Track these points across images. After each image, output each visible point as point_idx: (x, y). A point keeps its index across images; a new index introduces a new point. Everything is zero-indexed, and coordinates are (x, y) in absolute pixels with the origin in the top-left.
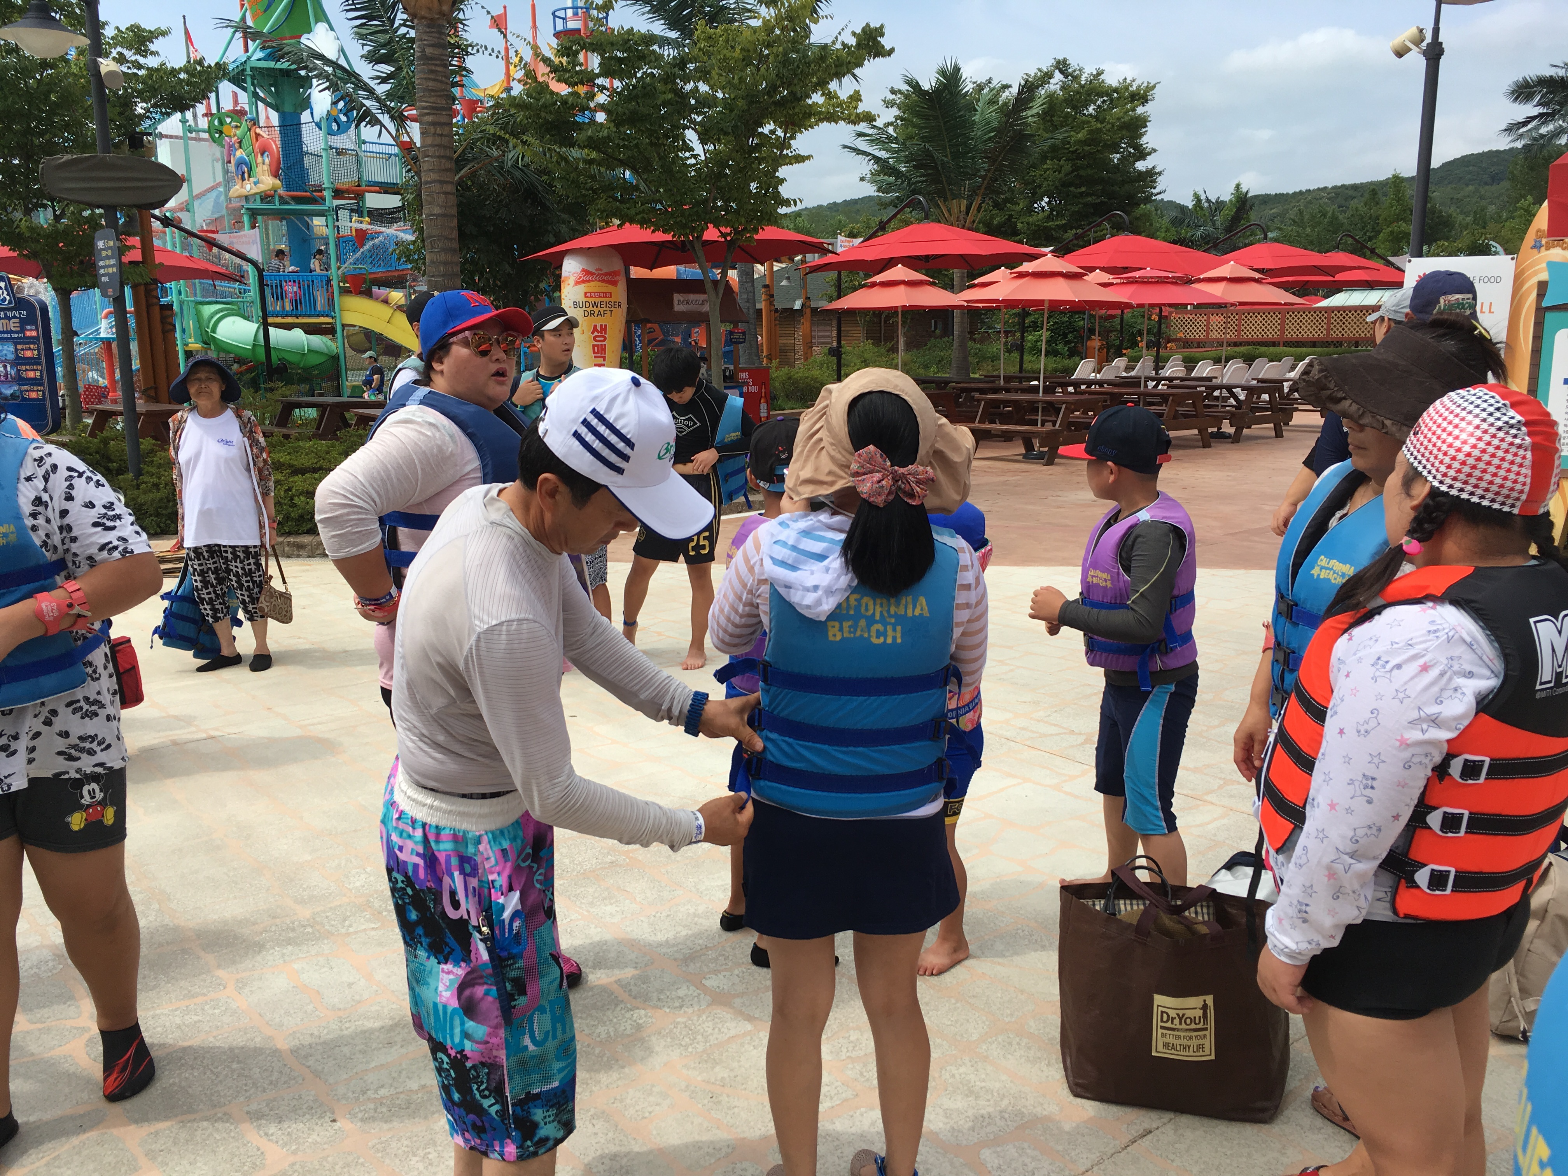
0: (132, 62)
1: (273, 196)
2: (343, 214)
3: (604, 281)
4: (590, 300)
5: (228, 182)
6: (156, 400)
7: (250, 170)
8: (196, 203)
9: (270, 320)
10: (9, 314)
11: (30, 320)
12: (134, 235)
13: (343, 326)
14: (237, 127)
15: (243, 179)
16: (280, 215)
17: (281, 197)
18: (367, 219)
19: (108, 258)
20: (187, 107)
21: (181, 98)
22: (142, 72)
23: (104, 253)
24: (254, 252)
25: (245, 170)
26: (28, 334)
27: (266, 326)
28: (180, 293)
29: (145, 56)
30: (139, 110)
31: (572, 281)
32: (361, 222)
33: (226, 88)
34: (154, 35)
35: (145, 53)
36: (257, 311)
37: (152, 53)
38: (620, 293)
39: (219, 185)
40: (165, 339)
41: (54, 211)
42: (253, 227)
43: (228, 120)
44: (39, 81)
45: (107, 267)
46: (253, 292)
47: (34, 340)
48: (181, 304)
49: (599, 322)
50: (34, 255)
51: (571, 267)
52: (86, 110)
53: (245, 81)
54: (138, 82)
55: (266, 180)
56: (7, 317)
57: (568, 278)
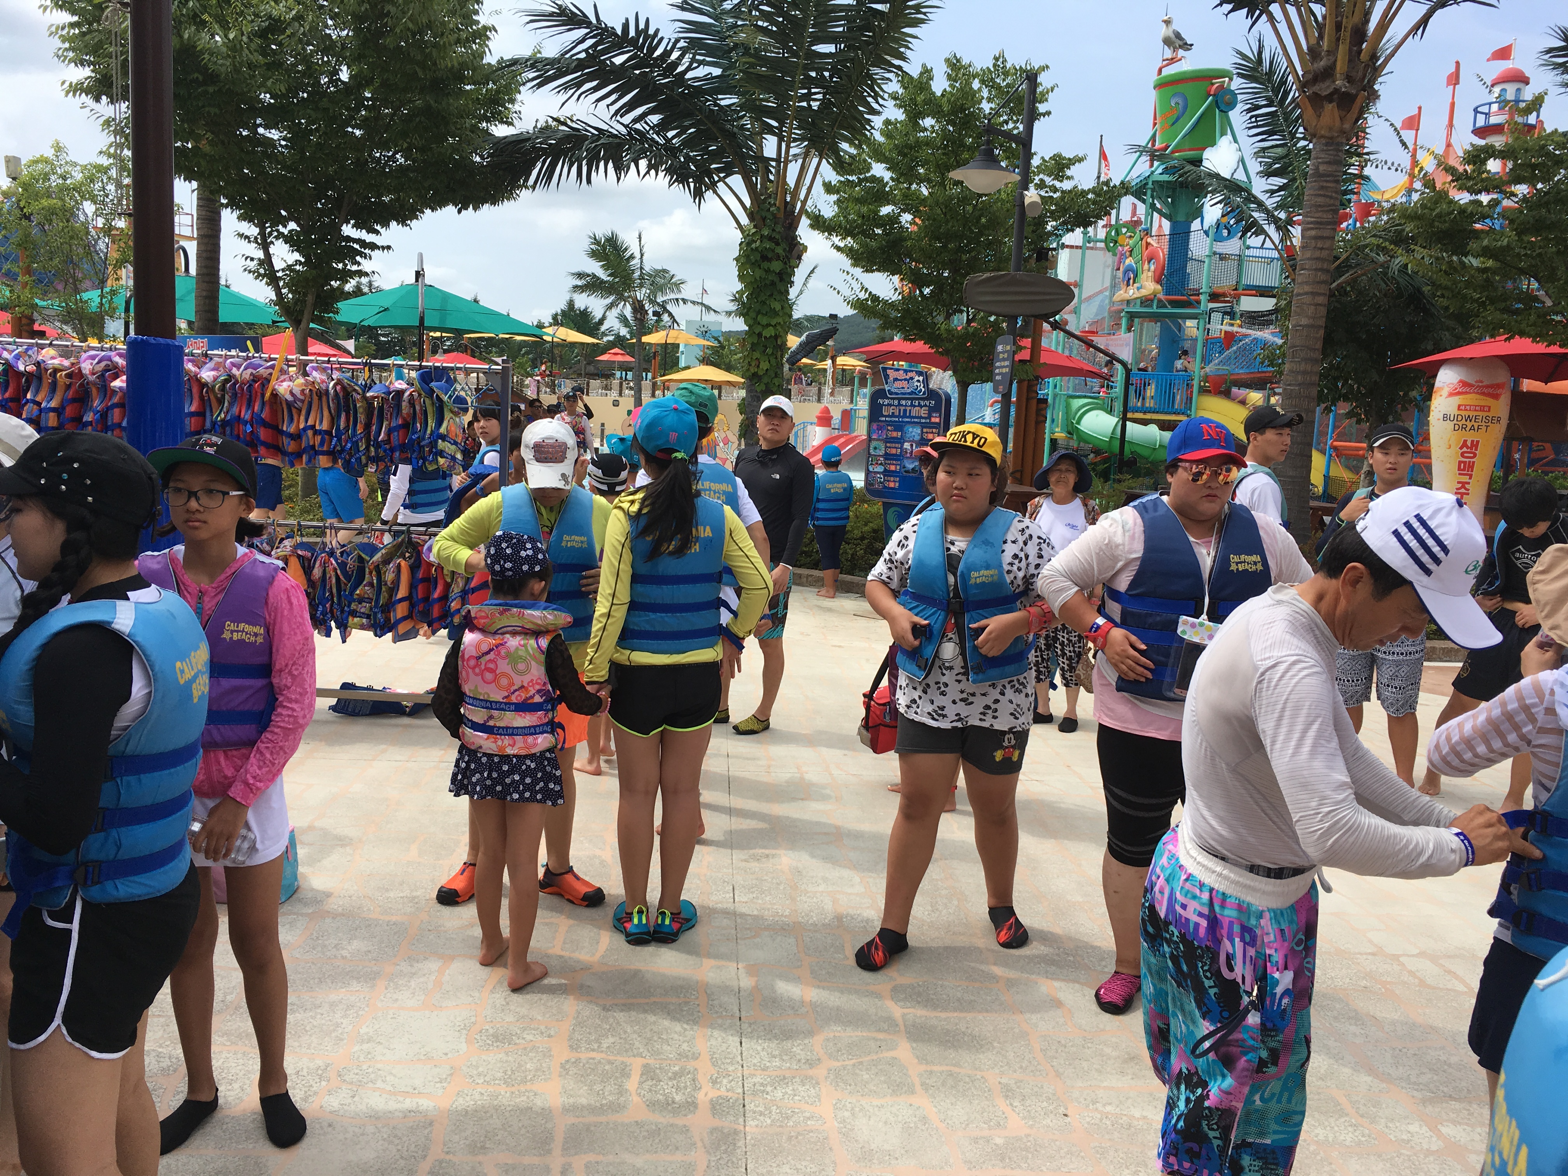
0: (1050, 187)
1: (1152, 301)
2: (1216, 317)
3: (1483, 394)
4: (1463, 413)
5: (1114, 287)
6: (1020, 482)
7: (1136, 276)
8: (1083, 306)
9: (1129, 415)
10: (922, 403)
11: (936, 409)
12: (1027, 337)
14: (1131, 237)
15: (1128, 285)
16: (1154, 317)
17: (1160, 301)
18: (1238, 321)
19: (1004, 360)
20: (1090, 224)
21: (1087, 216)
22: (1058, 194)
23: (1001, 356)
24: (1126, 354)
25: (1131, 276)
26: (933, 420)
27: (1124, 419)
28: (1055, 386)
29: (1061, 181)
30: (1049, 228)
31: (1445, 392)
32: (1232, 325)
33: (1127, 202)
34: (1072, 162)
35: (1060, 177)
36: (1118, 406)
37: (1069, 178)
38: (1502, 407)
39: (1106, 289)
40: (1036, 429)
41: (968, 316)
42: (1129, 329)
43: (1124, 230)
44: (975, 206)
45: (1002, 367)
46: (1118, 390)
47: (936, 425)
48: (1055, 396)
49: (1470, 437)
50: (947, 352)
51: (1447, 378)
52: (1006, 230)
53: (1145, 194)
54: (1051, 204)
55: (1148, 286)
56: (920, 406)
57: (1441, 389)
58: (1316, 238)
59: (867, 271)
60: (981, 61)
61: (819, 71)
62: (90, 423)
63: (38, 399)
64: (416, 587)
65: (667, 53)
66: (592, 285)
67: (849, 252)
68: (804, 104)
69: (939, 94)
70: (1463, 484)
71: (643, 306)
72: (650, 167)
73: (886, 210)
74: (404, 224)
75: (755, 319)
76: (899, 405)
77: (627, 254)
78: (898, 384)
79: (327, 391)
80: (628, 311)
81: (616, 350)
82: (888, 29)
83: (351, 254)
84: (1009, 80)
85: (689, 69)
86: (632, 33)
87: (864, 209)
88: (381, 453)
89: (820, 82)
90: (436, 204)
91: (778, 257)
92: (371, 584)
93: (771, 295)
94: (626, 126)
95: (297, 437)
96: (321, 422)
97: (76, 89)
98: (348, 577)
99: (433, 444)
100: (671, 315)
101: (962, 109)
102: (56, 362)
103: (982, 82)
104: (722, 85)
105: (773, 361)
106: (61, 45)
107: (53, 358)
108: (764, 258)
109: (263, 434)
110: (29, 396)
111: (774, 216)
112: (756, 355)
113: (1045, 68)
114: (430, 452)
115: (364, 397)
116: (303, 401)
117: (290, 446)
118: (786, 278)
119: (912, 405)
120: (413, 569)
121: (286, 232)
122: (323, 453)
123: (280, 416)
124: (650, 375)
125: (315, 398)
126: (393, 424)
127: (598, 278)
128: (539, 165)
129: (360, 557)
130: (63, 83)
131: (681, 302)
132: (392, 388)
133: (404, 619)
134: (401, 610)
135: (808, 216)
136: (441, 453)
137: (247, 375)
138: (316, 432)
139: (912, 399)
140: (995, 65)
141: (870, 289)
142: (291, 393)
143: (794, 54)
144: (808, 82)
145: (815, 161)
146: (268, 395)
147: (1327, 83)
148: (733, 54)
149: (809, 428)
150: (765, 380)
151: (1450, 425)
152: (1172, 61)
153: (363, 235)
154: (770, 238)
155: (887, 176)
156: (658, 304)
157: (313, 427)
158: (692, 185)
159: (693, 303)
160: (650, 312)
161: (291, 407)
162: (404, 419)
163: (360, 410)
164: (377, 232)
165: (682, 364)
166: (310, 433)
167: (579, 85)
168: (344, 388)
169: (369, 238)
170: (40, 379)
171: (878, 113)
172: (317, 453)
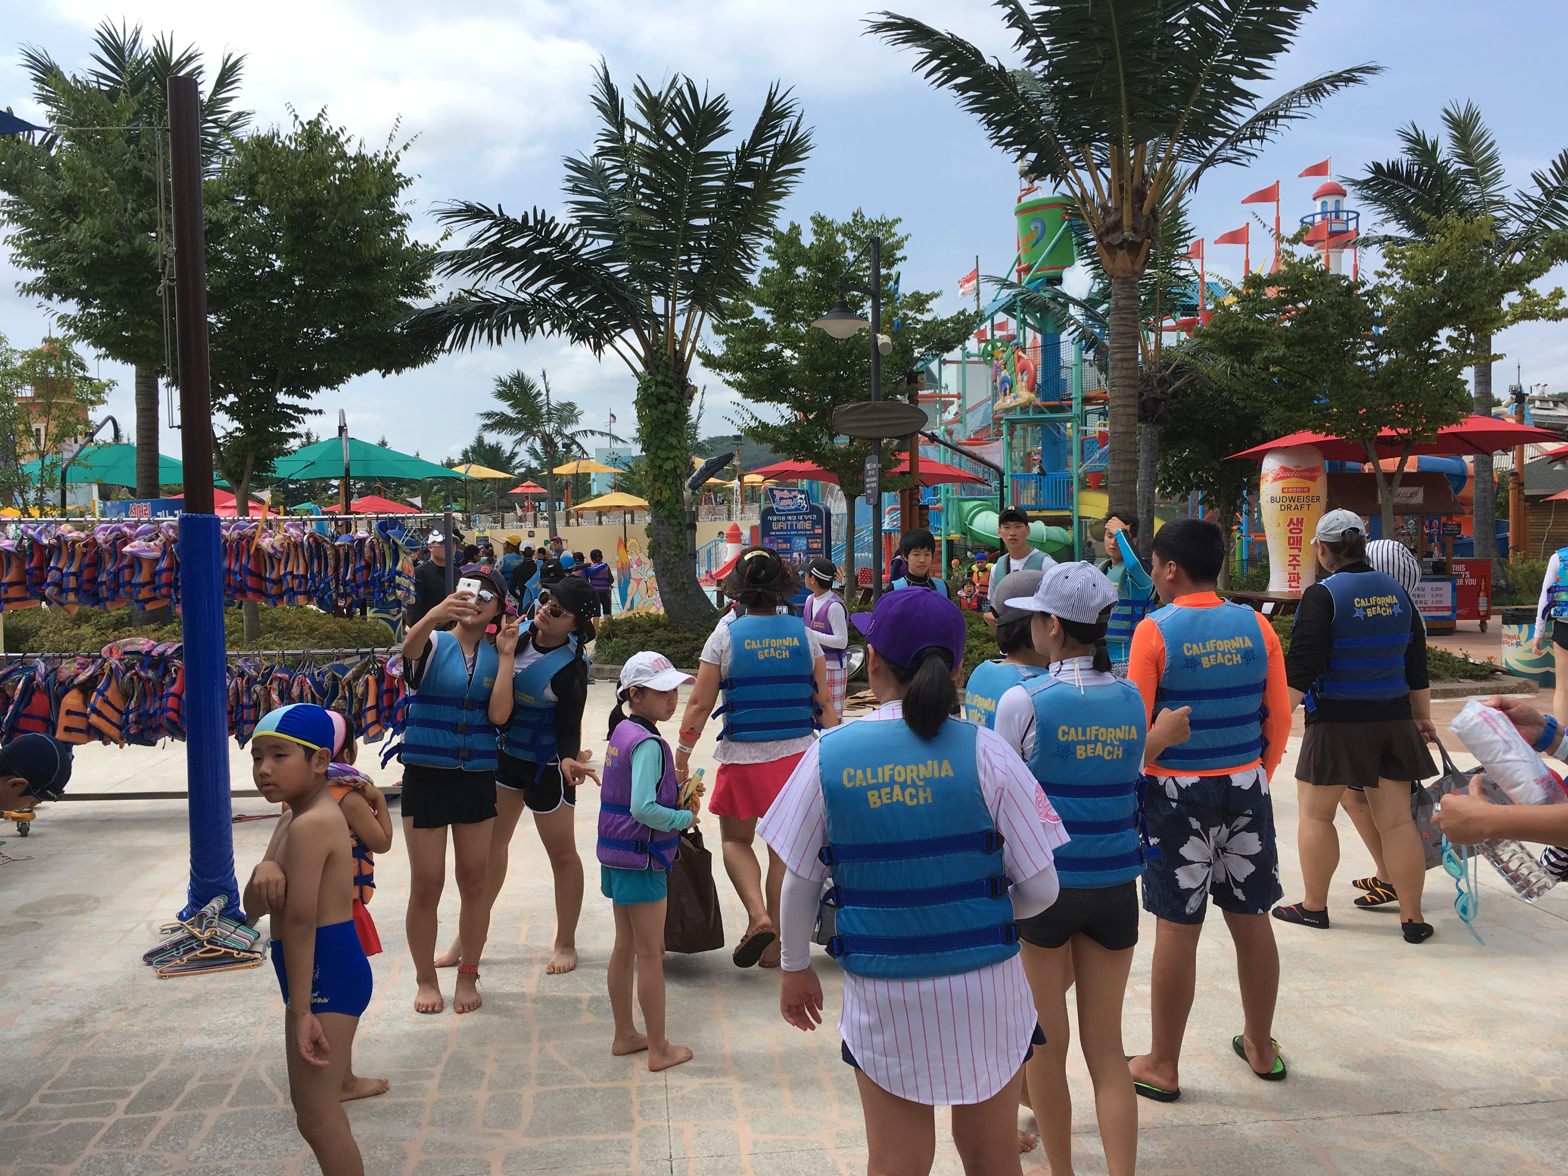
1: (1029, 407)
2: (1092, 418)
3: (1301, 477)
4: (1287, 495)
5: (995, 397)
7: (1011, 387)
10: (806, 517)
11: (818, 522)
12: (905, 451)
13: (1080, 518)
14: (1004, 351)
15: (1005, 395)
16: (1036, 423)
17: (1035, 407)
19: (872, 476)
21: (947, 341)
22: (921, 325)
23: (871, 473)
25: (1007, 387)
26: (817, 531)
28: (948, 492)
29: (922, 314)
30: (916, 354)
31: (1270, 478)
32: (1105, 425)
34: (929, 297)
35: (921, 311)
37: (928, 311)
38: (1319, 488)
39: (987, 399)
43: (999, 345)
45: (871, 483)
47: (819, 536)
48: (947, 502)
49: (1295, 515)
50: (833, 469)
51: (1270, 465)
53: (1015, 310)
54: (916, 334)
55: (1023, 395)
56: (804, 519)
57: (1267, 475)
58: (1122, 360)
59: (757, 401)
60: (841, 217)
61: (698, 240)
62: (105, 583)
63: (60, 566)
64: (382, 698)
65: (562, 235)
66: (501, 423)
67: (738, 386)
68: (686, 268)
69: (807, 246)
70: (1295, 557)
71: (552, 439)
72: (553, 326)
73: (770, 347)
74: (333, 388)
75: (655, 454)
76: (787, 520)
77: (534, 391)
78: (783, 502)
79: (302, 543)
80: (538, 445)
81: (529, 483)
82: (755, 201)
83: (287, 419)
84: (867, 232)
85: (583, 245)
86: (531, 223)
87: (750, 348)
88: (349, 590)
89: (699, 250)
90: (361, 370)
91: (672, 399)
92: (344, 698)
93: (668, 432)
94: (530, 295)
95: (279, 581)
96: (298, 568)
97: (29, 289)
98: (323, 694)
99: (392, 580)
100: (579, 446)
101: (829, 259)
102: (75, 534)
103: (845, 235)
104: (612, 255)
105: (673, 488)
106: (15, 251)
107: (70, 532)
108: (660, 401)
109: (250, 581)
110: (52, 564)
111: (667, 364)
112: (658, 484)
113: (898, 221)
114: (389, 586)
115: (333, 546)
116: (282, 553)
117: (272, 589)
118: (681, 415)
119: (797, 520)
120: (379, 682)
121: (227, 403)
122: (301, 593)
123: (262, 566)
124: (563, 504)
125: (292, 549)
126: (358, 566)
127: (507, 417)
128: (453, 331)
129: (334, 675)
130: (17, 284)
131: (589, 434)
132: (355, 537)
133: (373, 723)
134: (370, 716)
135: (699, 354)
136: (398, 587)
137: (235, 535)
138: (294, 577)
139: (797, 515)
140: (854, 221)
141: (759, 418)
142: (273, 547)
143: (674, 227)
144: (688, 250)
145: (699, 313)
146: (253, 550)
147: (1117, 234)
148: (621, 227)
149: (721, 545)
150: (668, 506)
151: (1277, 506)
152: (1029, 191)
153: (294, 400)
154: (664, 383)
155: (768, 319)
156: (567, 437)
157: (291, 573)
158: (592, 340)
159: (601, 434)
160: (560, 445)
161: (273, 558)
162: (366, 561)
163: (330, 557)
164: (308, 397)
165: (595, 492)
166: (289, 578)
167: (488, 267)
168: (315, 540)
169: (302, 403)
170: (60, 549)
171: (753, 271)
172: (295, 594)
